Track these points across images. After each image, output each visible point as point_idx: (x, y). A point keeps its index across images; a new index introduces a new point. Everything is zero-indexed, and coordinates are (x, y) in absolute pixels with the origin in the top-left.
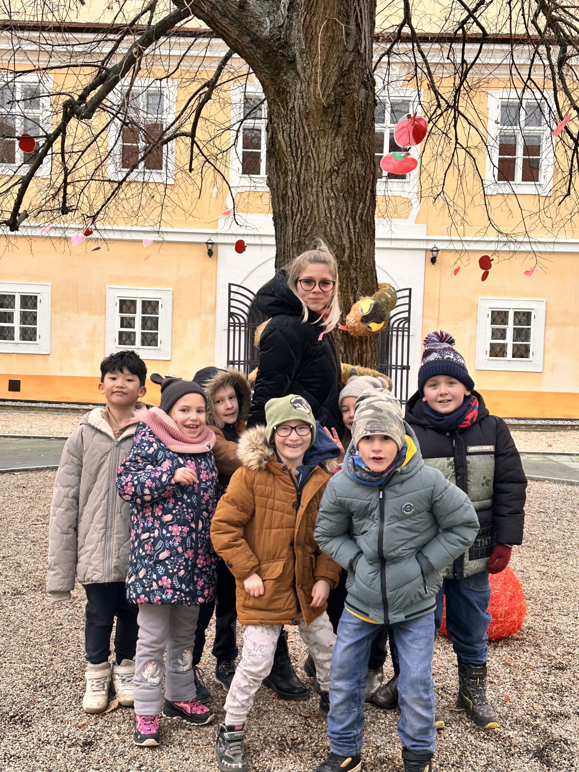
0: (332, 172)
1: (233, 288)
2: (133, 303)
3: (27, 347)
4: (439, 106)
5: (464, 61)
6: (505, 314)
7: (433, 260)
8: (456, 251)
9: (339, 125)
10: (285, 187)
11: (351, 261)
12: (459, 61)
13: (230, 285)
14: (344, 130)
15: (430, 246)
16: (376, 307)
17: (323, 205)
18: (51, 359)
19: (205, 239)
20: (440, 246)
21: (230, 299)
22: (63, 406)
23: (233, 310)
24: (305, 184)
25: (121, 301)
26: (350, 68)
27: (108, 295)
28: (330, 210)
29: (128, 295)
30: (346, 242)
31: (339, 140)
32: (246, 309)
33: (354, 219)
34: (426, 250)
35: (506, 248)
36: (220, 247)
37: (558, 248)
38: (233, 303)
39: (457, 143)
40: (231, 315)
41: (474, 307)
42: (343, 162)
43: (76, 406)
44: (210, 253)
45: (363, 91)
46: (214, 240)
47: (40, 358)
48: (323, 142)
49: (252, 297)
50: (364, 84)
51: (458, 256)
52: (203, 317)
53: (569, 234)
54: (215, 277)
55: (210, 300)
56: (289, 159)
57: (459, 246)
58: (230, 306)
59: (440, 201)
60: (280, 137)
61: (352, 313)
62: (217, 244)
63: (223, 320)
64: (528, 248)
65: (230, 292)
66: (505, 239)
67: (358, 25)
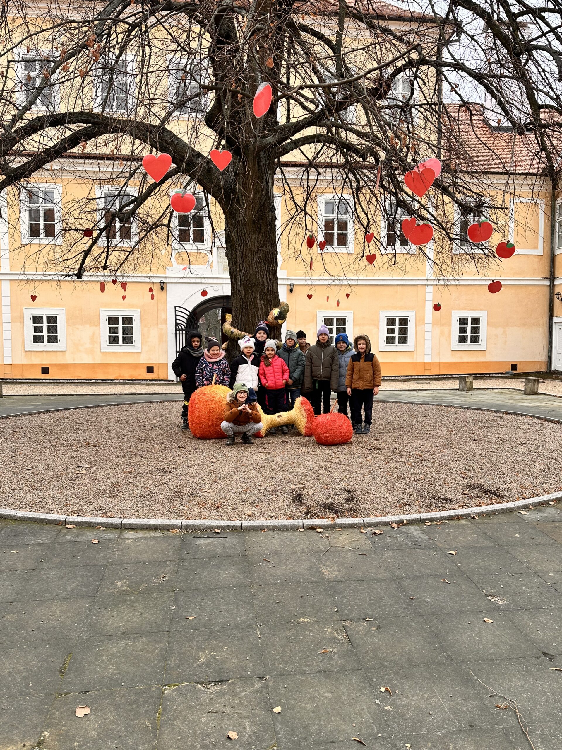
0: (258, 250)
1: (177, 309)
2: (117, 318)
3: (52, 347)
4: (297, 210)
5: (308, 186)
6: (332, 320)
7: (291, 290)
8: (309, 285)
9: (260, 229)
10: (236, 258)
11: (268, 292)
12: (306, 186)
13: (175, 307)
14: (263, 231)
15: (289, 282)
16: (280, 313)
17: (254, 266)
18: (67, 353)
19: (159, 280)
20: (294, 282)
21: (176, 315)
22: (76, 381)
23: (178, 321)
24: (246, 256)
25: (109, 318)
26: (264, 202)
27: (101, 314)
28: (258, 268)
29: (113, 314)
30: (265, 283)
31: (260, 236)
32: (185, 321)
33: (269, 273)
34: (287, 285)
35: (334, 283)
36: (168, 285)
37: (360, 283)
38: (178, 317)
39: (306, 229)
40: (177, 324)
41: (315, 316)
42: (261, 247)
43: (84, 381)
44: (162, 288)
45: (270, 213)
46: (164, 280)
47: (61, 353)
48: (253, 237)
49: (188, 313)
50: (271, 210)
51: (309, 288)
52: (160, 326)
53: (365, 275)
54: (166, 302)
55: (163, 316)
56: (237, 245)
57: (309, 282)
58: (176, 319)
59: (299, 259)
60: (233, 234)
61: (270, 316)
62: (166, 283)
63: (172, 327)
64: (345, 282)
65: (176, 311)
66: (333, 278)
67: (267, 183)
